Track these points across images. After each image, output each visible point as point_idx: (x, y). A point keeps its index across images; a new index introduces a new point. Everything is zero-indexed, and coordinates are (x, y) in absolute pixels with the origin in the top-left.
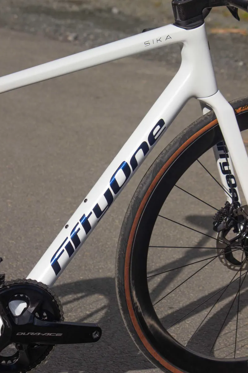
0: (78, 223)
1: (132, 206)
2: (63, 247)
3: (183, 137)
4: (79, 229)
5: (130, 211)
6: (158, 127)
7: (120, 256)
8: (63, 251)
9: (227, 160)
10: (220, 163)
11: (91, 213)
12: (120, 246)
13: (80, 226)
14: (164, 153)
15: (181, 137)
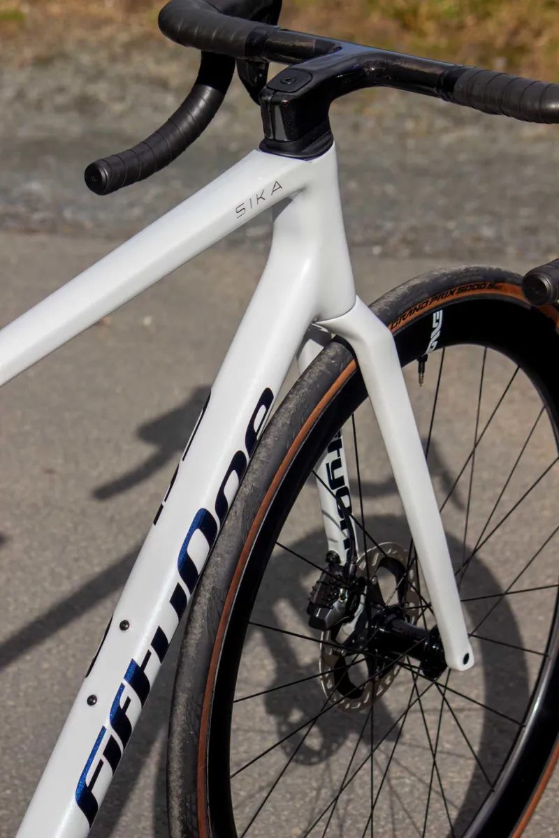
0: (122, 687)
2: (100, 755)
3: (291, 421)
4: (128, 701)
6: (263, 408)
8: (101, 763)
9: (339, 455)
10: (327, 465)
11: (149, 654)
12: (183, 718)
13: (129, 692)
14: (257, 470)
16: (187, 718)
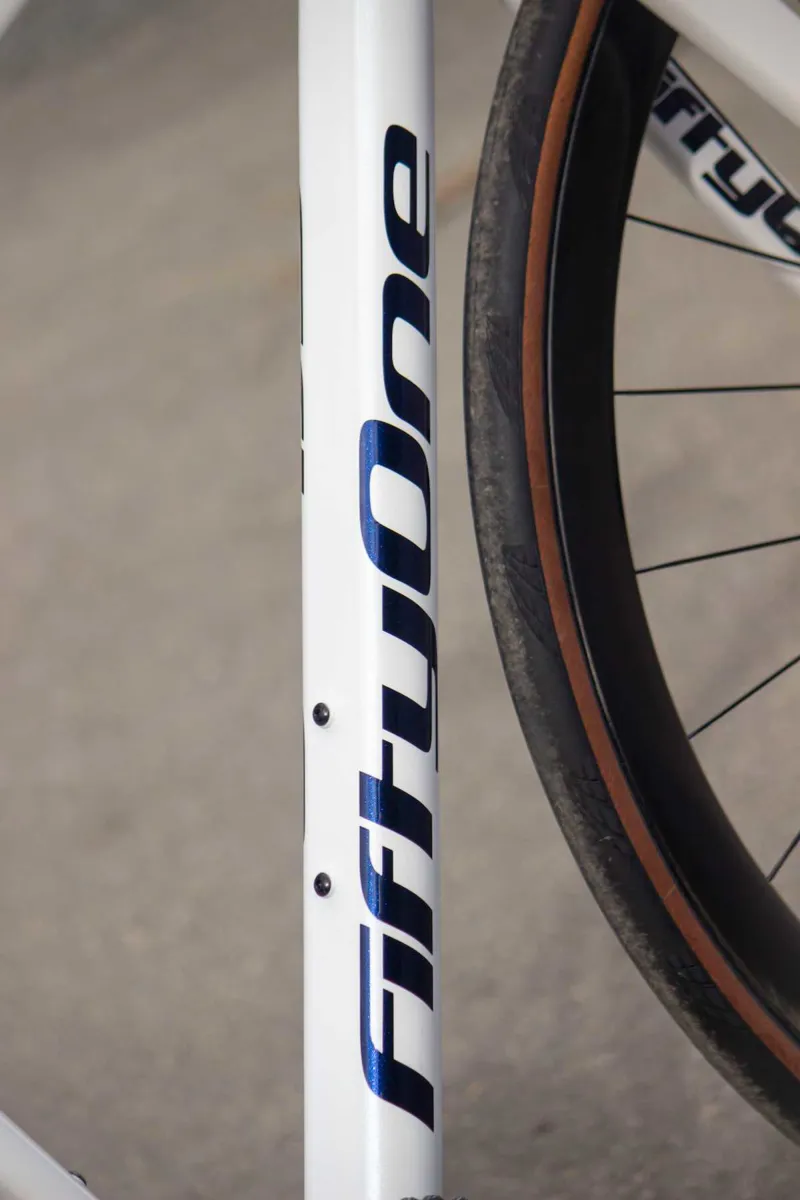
0: (364, 834)
1: (510, 607)
2: (378, 983)
3: (511, 152)
4: (388, 855)
5: (521, 632)
6: (401, 171)
7: (608, 865)
8: (388, 998)
9: (723, 143)
10: (707, 177)
11: (387, 749)
12: (578, 817)
13: (382, 837)
14: (484, 282)
15: (507, 159)
16: (584, 815)
